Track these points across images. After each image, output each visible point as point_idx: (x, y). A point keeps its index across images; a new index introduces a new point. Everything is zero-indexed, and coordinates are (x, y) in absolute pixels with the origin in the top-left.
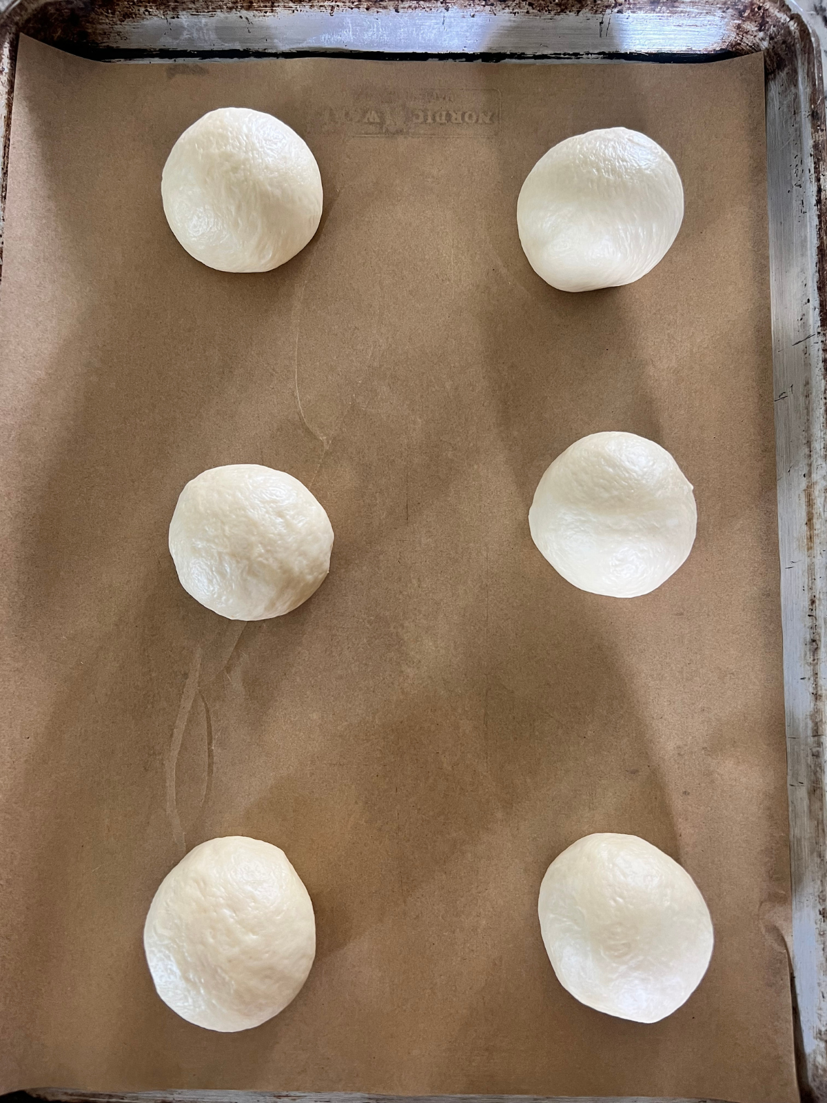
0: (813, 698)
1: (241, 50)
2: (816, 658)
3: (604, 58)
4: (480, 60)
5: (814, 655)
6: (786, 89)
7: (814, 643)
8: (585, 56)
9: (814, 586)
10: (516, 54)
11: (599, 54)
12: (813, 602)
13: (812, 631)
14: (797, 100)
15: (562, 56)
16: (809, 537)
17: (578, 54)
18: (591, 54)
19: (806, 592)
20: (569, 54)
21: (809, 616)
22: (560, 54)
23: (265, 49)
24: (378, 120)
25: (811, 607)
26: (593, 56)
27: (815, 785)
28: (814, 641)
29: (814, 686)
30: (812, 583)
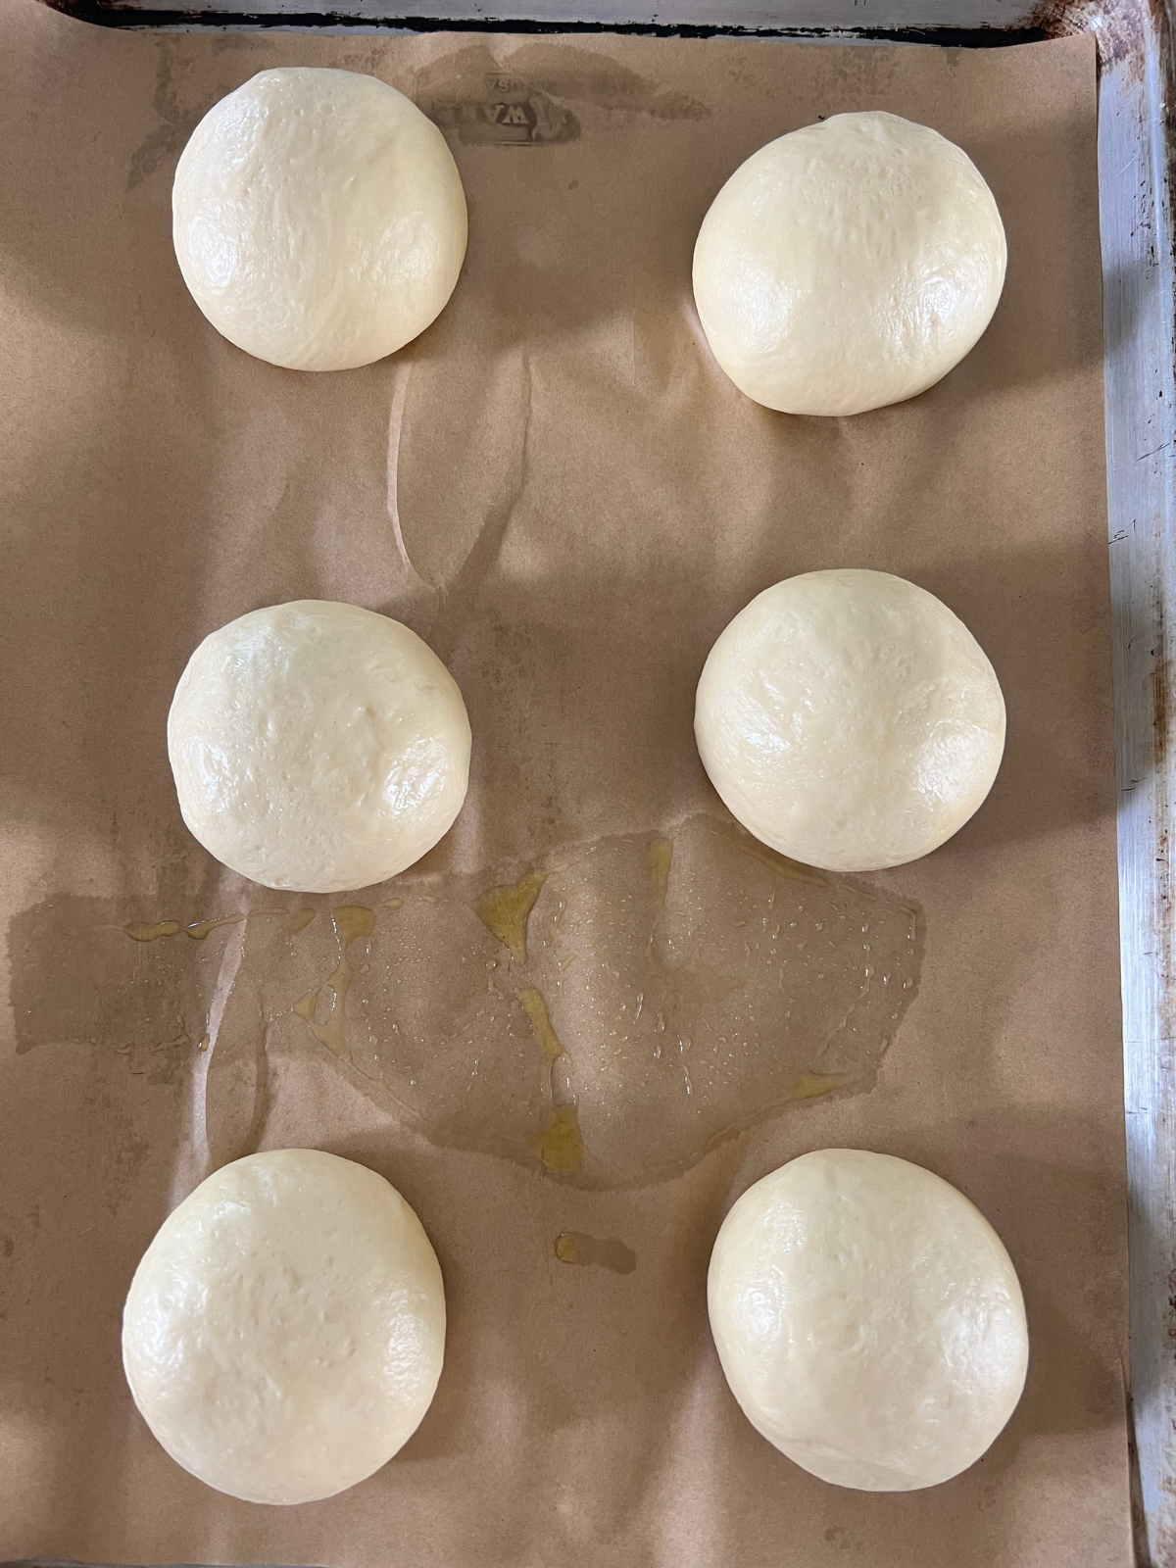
0: (1164, 982)
1: (324, 14)
2: (1167, 922)
3: (861, 37)
4: (678, 35)
5: (1164, 919)
6: (1128, 85)
7: (1165, 901)
8: (832, 34)
9: (1165, 817)
10: (731, 28)
11: (854, 30)
12: (1164, 840)
13: (1162, 883)
14: (1144, 101)
15: (799, 32)
16: (1158, 743)
17: (823, 30)
18: (842, 31)
19: (1153, 825)
20: (809, 30)
21: (1158, 860)
22: (796, 30)
23: (359, 14)
25: (1161, 848)
26: (845, 33)
27: (1165, 1112)
28: (1165, 897)
29: (1164, 964)
30: (1162, 812)
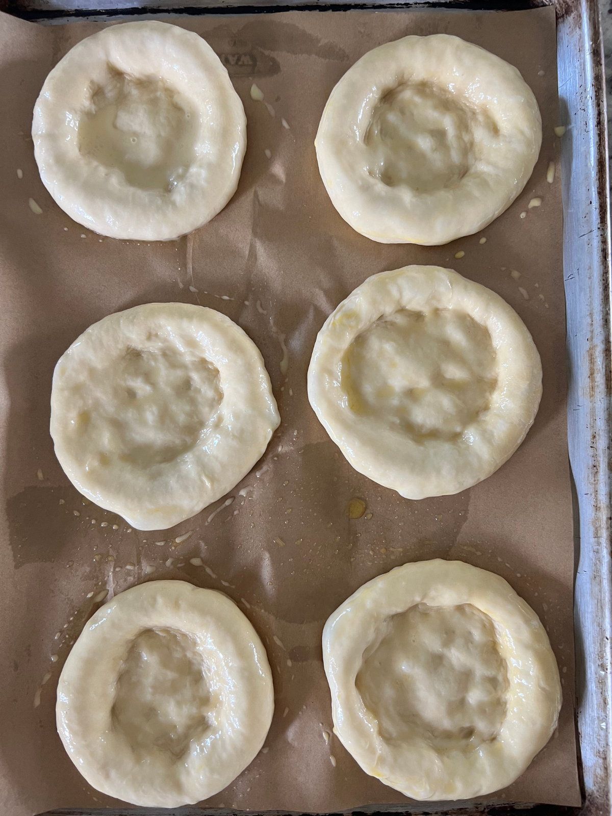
0: (594, 508)
1: (140, 8)
2: (596, 479)
3: (429, 7)
4: (331, 10)
5: (595, 477)
6: (572, 30)
7: (595, 468)
8: (413, 6)
9: (595, 426)
10: (359, 5)
11: (425, 3)
12: (594, 437)
13: (593, 459)
14: (581, 40)
15: (396, 6)
16: (591, 387)
17: (409, 4)
19: (589, 429)
20: (401, 4)
21: (591, 447)
22: (394, 4)
23: (159, 7)
24: (250, 63)
25: (592, 441)
26: (420, 5)
27: (595, 573)
28: (595, 466)
29: (595, 500)
30: (593, 423)
